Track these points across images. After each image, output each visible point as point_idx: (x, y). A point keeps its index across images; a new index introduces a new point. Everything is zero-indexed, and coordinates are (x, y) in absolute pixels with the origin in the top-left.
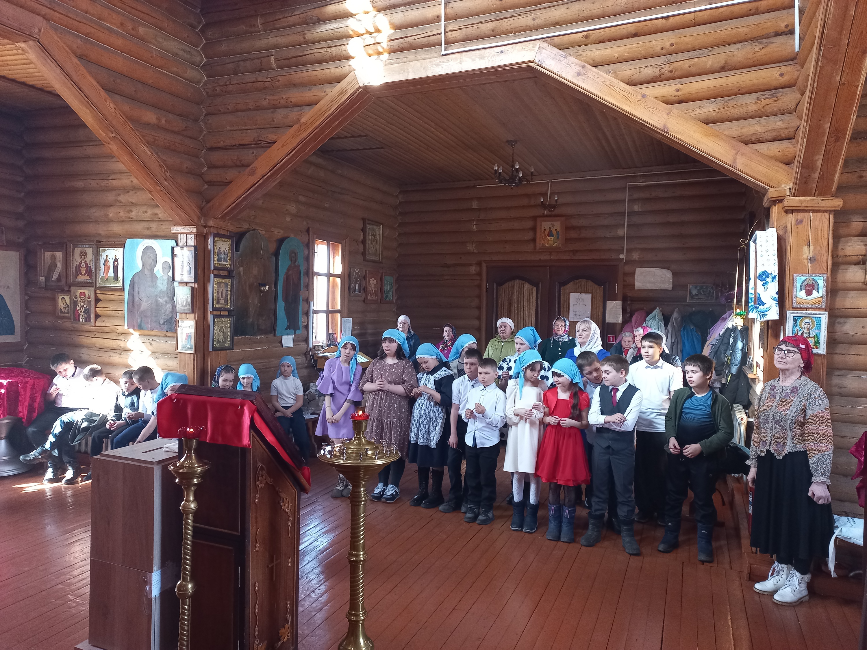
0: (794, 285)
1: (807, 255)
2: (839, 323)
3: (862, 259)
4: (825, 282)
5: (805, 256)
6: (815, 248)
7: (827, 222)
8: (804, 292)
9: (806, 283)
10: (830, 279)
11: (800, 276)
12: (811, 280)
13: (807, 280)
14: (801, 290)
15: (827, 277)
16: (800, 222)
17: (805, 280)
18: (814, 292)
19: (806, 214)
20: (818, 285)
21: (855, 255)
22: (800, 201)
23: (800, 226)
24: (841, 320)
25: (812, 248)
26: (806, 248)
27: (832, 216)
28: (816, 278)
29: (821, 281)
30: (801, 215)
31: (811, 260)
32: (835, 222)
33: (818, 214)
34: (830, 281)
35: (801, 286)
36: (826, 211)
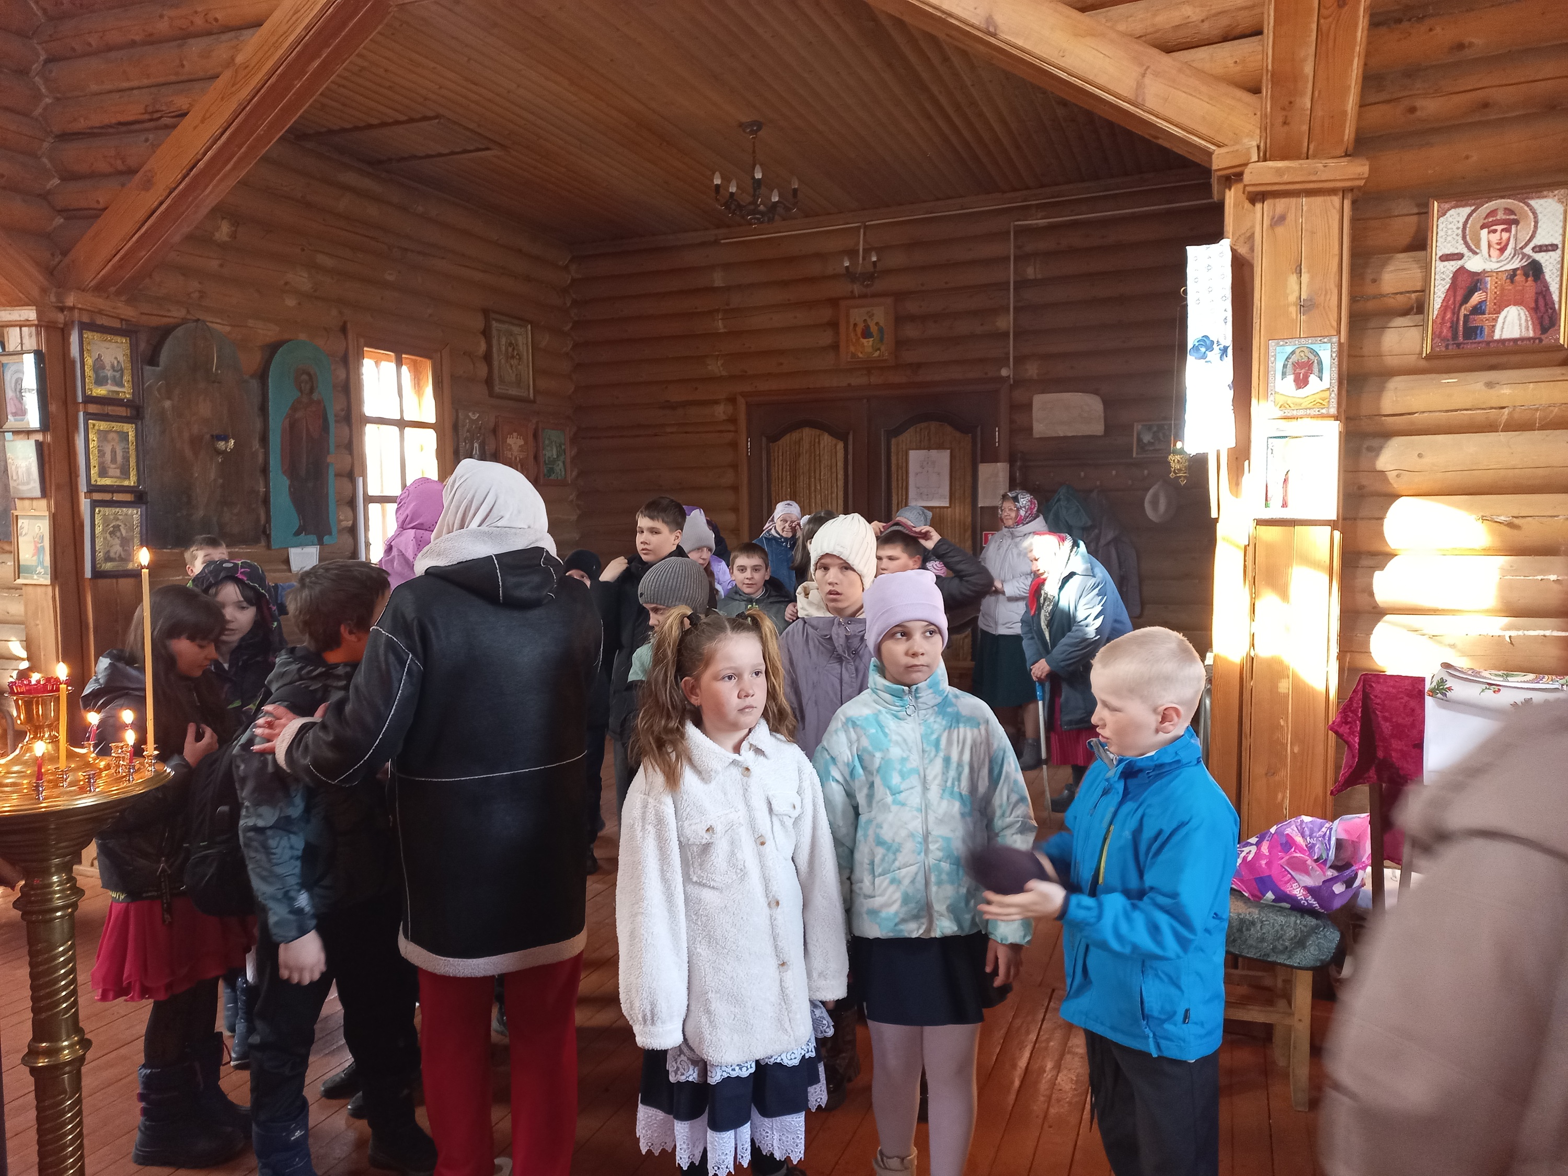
0: (1270, 365)
1: (1296, 294)
2: (1370, 449)
3: (1417, 299)
4: (1334, 355)
5: (1293, 298)
6: (1312, 278)
7: (1337, 217)
8: (1290, 378)
9: (1294, 358)
10: (1346, 348)
11: (1281, 343)
12: (1306, 351)
13: (1298, 351)
14: (1284, 374)
15: (1340, 344)
16: (1278, 220)
17: (1293, 353)
18: (1313, 378)
19: (1293, 201)
20: (1320, 363)
21: (1401, 293)
22: (1279, 171)
23: (1280, 230)
24: (1375, 443)
25: (1305, 277)
26: (1293, 279)
27: (1347, 204)
28: (1315, 347)
29: (1327, 353)
30: (1281, 204)
31: (1305, 306)
32: (1353, 220)
33: (1318, 200)
34: (1345, 354)
35: (1285, 366)
36: (1332, 192)
